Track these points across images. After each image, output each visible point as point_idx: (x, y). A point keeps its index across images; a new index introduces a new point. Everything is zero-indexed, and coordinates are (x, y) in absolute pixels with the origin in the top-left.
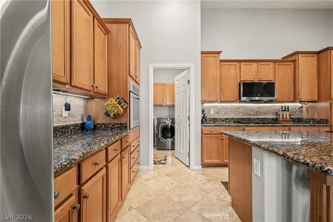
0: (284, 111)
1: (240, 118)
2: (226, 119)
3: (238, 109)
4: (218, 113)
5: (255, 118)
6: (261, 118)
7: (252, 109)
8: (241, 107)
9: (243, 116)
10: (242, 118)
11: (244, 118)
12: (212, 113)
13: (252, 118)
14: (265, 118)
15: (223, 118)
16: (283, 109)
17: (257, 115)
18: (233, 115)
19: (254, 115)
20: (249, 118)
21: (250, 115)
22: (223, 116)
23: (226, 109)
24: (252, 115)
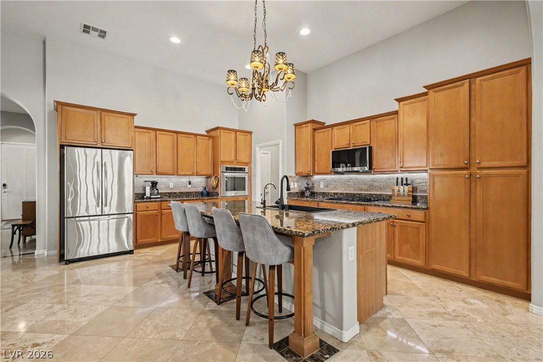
0: (405, 184)
1: (350, 193)
2: (334, 193)
3: (348, 182)
4: (327, 186)
5: (367, 194)
6: (375, 195)
7: (364, 182)
8: (351, 179)
9: (354, 190)
10: (351, 194)
11: (354, 194)
12: (322, 186)
13: (363, 194)
14: (381, 195)
15: (332, 193)
16: (405, 182)
17: (370, 191)
18: (343, 189)
19: (367, 190)
20: (359, 194)
21: (361, 190)
22: (333, 190)
23: (335, 181)
24: (365, 191)
